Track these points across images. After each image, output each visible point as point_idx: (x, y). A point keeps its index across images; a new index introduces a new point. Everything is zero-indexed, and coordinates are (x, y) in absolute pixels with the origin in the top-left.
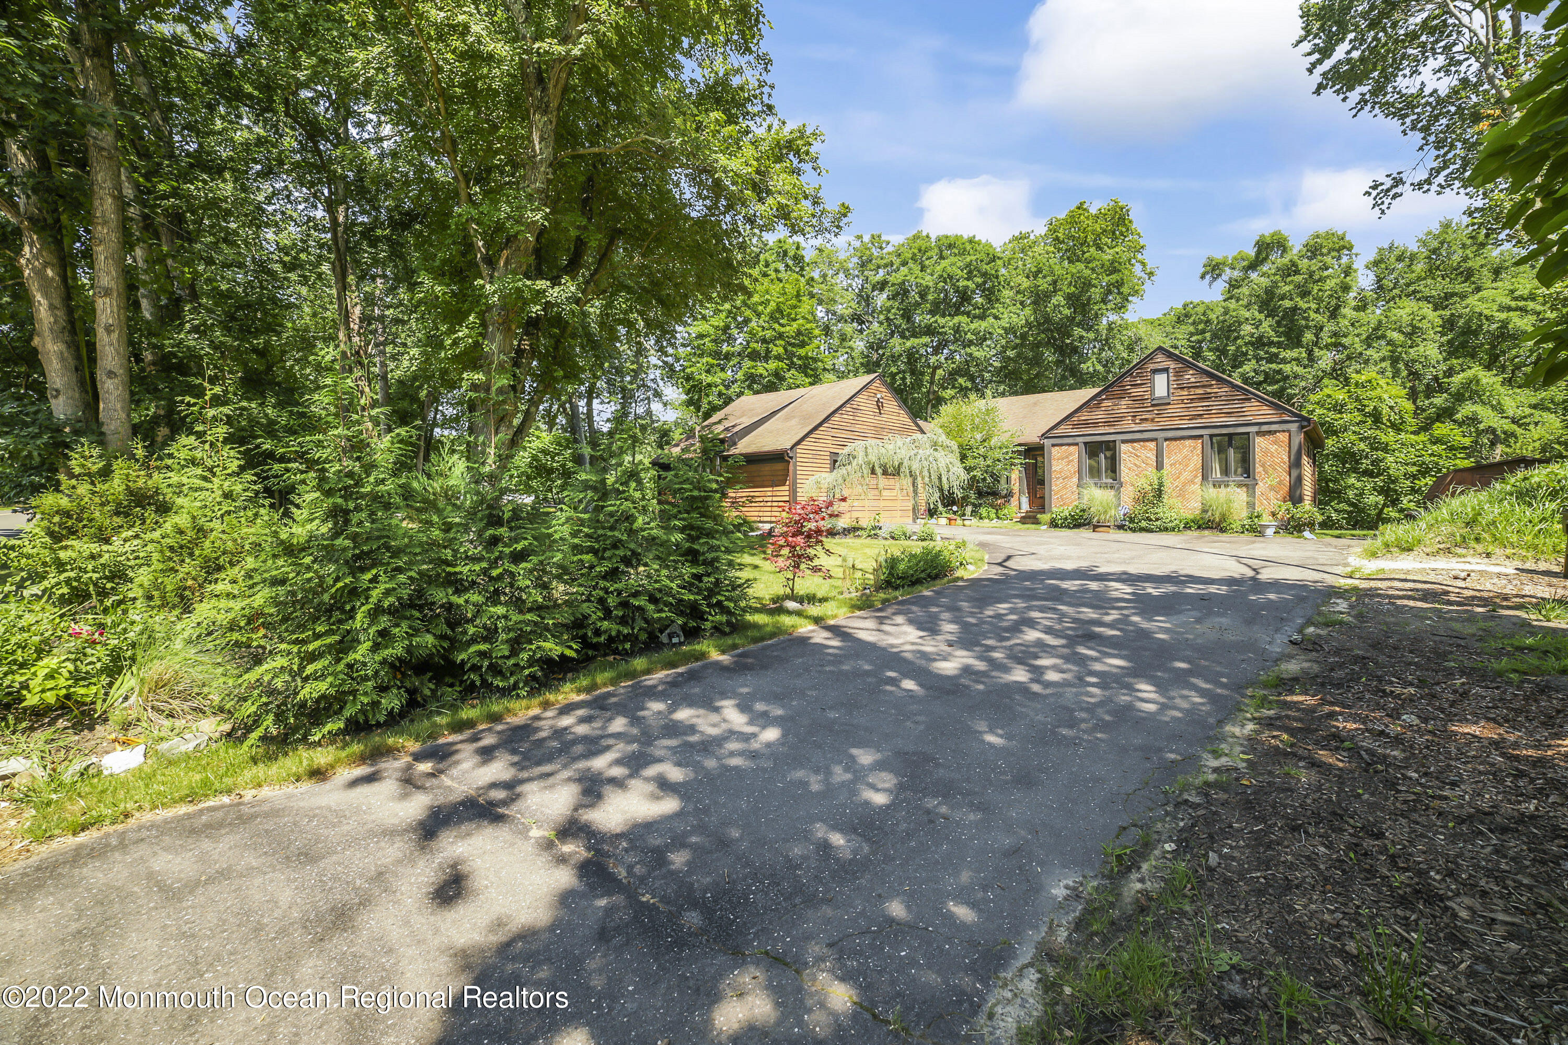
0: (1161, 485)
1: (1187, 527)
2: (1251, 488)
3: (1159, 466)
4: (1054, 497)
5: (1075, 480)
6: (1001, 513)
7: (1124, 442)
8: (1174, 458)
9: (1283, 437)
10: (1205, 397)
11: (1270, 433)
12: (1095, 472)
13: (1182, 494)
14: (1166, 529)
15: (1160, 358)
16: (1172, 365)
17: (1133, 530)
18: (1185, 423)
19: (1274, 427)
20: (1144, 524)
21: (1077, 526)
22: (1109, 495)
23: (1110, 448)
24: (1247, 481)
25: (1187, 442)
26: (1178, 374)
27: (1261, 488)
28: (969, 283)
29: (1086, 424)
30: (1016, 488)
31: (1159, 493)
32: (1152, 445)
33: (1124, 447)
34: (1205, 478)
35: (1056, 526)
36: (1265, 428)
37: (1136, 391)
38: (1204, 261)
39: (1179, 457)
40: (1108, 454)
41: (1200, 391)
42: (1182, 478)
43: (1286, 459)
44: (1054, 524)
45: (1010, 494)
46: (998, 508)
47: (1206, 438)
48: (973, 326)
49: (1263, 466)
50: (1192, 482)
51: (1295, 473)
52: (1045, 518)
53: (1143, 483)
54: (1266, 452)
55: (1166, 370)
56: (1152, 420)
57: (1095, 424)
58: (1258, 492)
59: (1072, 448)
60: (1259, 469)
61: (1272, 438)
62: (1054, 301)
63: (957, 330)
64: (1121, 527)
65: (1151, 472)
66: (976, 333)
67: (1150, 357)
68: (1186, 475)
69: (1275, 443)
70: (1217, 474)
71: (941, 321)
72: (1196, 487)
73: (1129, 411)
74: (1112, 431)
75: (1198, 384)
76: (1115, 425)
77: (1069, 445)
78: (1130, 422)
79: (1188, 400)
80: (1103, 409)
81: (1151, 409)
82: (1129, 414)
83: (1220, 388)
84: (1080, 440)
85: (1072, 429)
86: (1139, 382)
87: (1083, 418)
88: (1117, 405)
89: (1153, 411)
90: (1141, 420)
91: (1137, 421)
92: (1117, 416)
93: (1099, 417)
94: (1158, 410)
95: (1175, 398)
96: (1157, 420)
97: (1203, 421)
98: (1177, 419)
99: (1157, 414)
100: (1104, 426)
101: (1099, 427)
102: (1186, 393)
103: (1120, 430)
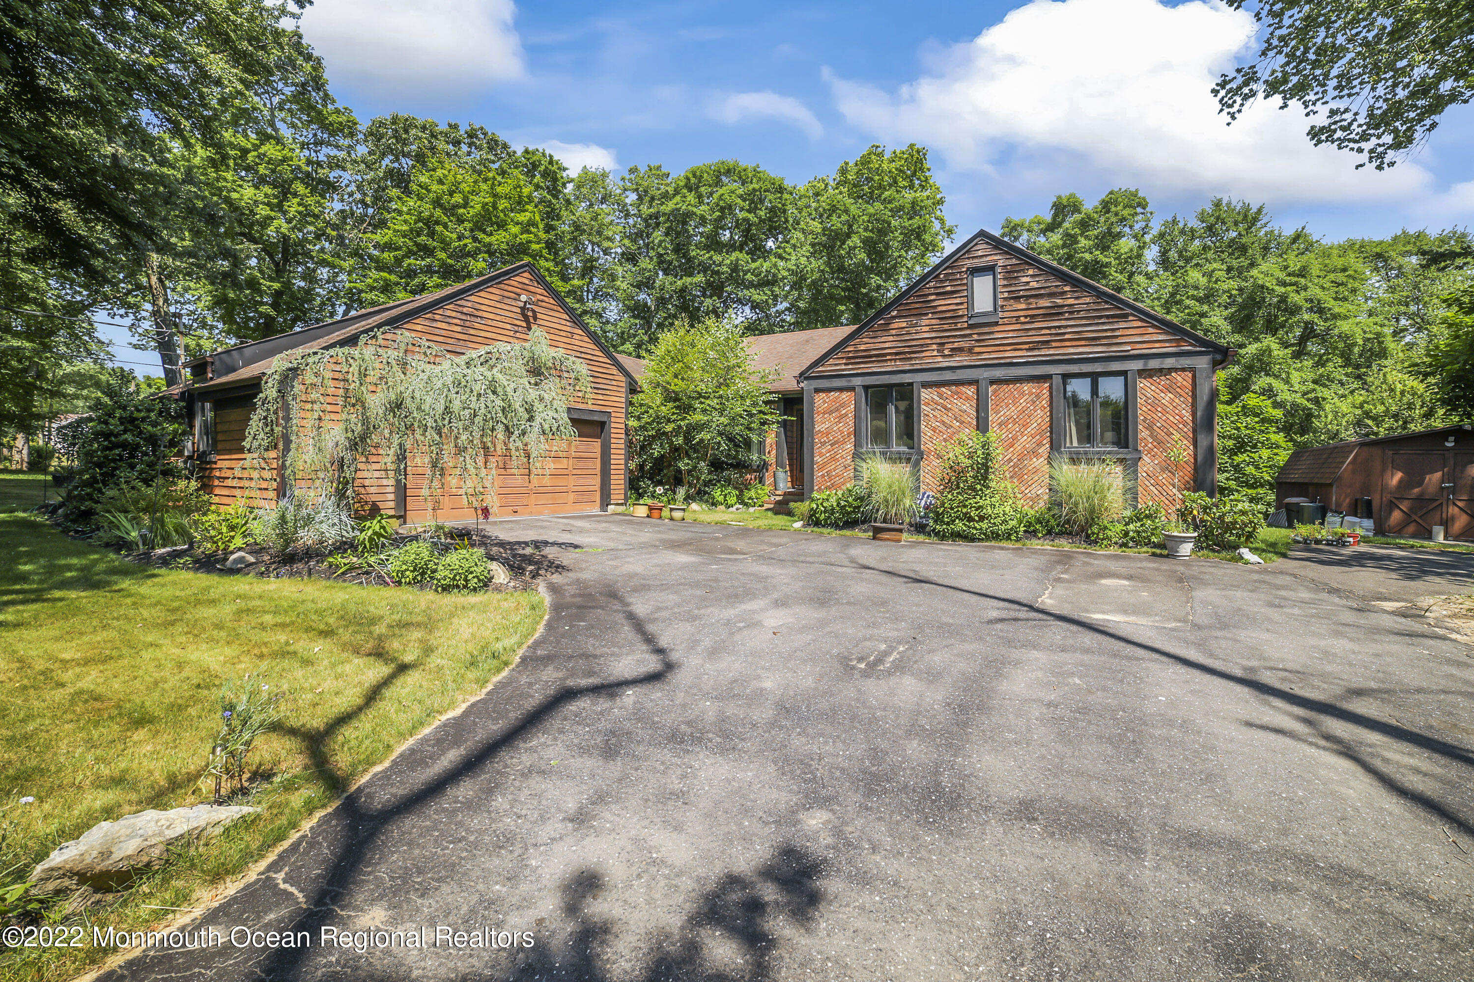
0: (987, 457)
1: (1031, 533)
2: (1131, 466)
3: (982, 426)
4: (818, 474)
5: (850, 446)
6: (747, 494)
7: (926, 385)
8: (1005, 413)
9: (1182, 380)
10: (1054, 313)
11: (1161, 372)
12: (880, 436)
13: (1018, 473)
14: (996, 536)
15: (982, 249)
16: (1000, 260)
17: (942, 537)
18: (1021, 355)
19: (1169, 362)
20: (959, 526)
21: (850, 524)
22: (903, 471)
23: (906, 392)
24: (1123, 453)
25: (1026, 387)
26: (1011, 275)
27: (1147, 464)
28: (751, 216)
29: (867, 357)
30: (771, 458)
31: (983, 471)
32: (970, 391)
33: (926, 394)
34: (1055, 446)
35: (817, 523)
36: (1154, 364)
37: (943, 304)
38: (1002, 222)
39: (1013, 412)
40: (903, 405)
41: (1045, 303)
42: (1018, 447)
43: (1187, 416)
44: (813, 520)
45: (764, 466)
46: (742, 488)
47: (1056, 380)
48: (754, 265)
49: (1150, 428)
50: (1035, 453)
51: (1203, 441)
52: (803, 507)
53: (955, 453)
54: (1154, 405)
55: (990, 269)
56: (970, 350)
57: (881, 357)
58: (1141, 473)
59: (845, 396)
60: (1143, 433)
61: (1163, 381)
62: (849, 243)
63: (735, 268)
64: (920, 528)
65: (969, 436)
66: (756, 273)
67: (965, 249)
68: (1025, 442)
69: (1168, 389)
70: (1073, 441)
71: (717, 258)
72: (1040, 462)
73: (933, 335)
74: (908, 368)
75: (1042, 292)
76: (911, 359)
77: (841, 390)
78: (935, 353)
79: (1026, 317)
80: (894, 332)
81: (968, 332)
82: (934, 341)
83: (1077, 298)
84: (858, 381)
85: (846, 364)
86: (949, 288)
87: (862, 347)
88: (915, 326)
89: (971, 335)
90: (952, 350)
91: (946, 352)
92: (914, 343)
93: (887, 345)
94: (978, 334)
95: (1006, 314)
96: (977, 350)
97: (1051, 352)
98: (1009, 348)
99: (977, 341)
100: (895, 360)
101: (886, 361)
102: (1023, 306)
103: (919, 367)
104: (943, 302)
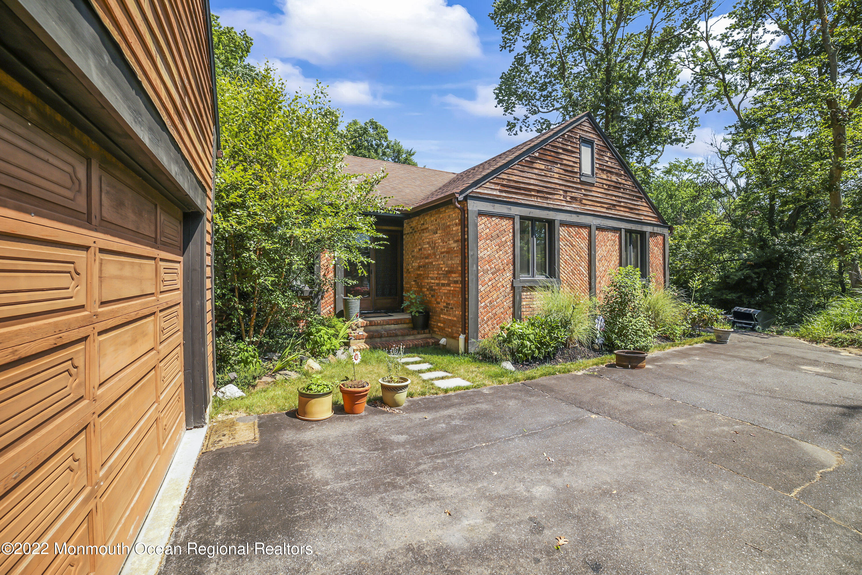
3: (593, 261)
4: (481, 303)
5: (508, 276)
7: (563, 224)
8: (600, 252)
10: (617, 186)
15: (587, 126)
18: (605, 211)
23: (552, 228)
25: (609, 235)
26: (600, 152)
29: (517, 188)
32: (585, 232)
33: (562, 232)
39: (604, 251)
41: (614, 178)
42: (607, 277)
47: (623, 233)
49: (652, 266)
55: (590, 143)
56: (580, 201)
57: (527, 192)
59: (505, 223)
67: (578, 123)
73: (561, 182)
74: (545, 205)
75: (613, 170)
76: (547, 198)
77: (502, 216)
78: (562, 198)
79: (606, 185)
80: (536, 171)
81: (579, 186)
82: (561, 188)
83: (626, 180)
84: (516, 211)
85: (501, 191)
86: (569, 148)
87: (514, 178)
88: (550, 171)
89: (581, 189)
90: (572, 198)
91: (568, 199)
92: (549, 185)
93: (532, 181)
94: (585, 190)
95: (598, 180)
96: (584, 201)
97: (616, 212)
98: (599, 205)
99: (584, 195)
100: (537, 196)
101: (531, 196)
102: (605, 177)
103: (552, 206)
104: (566, 158)
